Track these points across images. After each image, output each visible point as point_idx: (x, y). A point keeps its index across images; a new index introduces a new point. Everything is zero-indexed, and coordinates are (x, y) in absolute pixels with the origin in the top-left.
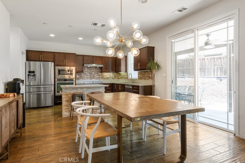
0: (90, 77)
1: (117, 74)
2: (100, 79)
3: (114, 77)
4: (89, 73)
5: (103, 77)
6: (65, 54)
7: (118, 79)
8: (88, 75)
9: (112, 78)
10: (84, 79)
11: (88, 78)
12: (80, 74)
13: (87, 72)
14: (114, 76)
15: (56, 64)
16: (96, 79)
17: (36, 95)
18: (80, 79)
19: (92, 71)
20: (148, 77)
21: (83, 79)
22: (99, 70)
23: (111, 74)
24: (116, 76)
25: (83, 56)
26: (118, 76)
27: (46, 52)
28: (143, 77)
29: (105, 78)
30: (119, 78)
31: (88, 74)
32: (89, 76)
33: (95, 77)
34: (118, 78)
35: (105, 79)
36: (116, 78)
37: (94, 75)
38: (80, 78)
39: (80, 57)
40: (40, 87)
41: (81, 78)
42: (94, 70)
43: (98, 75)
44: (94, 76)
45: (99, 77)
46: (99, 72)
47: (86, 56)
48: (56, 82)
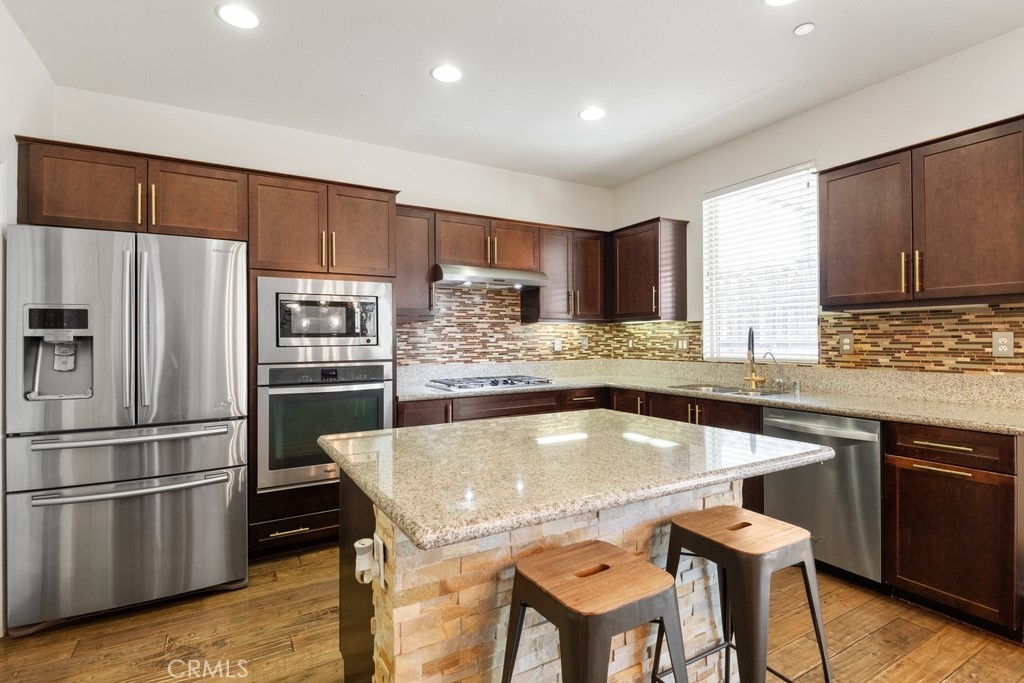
0: (466, 351)
1: (601, 333)
2: (516, 359)
3: (591, 348)
4: (459, 325)
5: (533, 349)
6: (323, 188)
7: (608, 356)
8: (454, 339)
9: (576, 353)
10: (428, 361)
11: (454, 353)
12: (408, 333)
13: (449, 321)
14: (585, 342)
15: (261, 256)
16: (497, 359)
17: (108, 514)
18: (410, 361)
19: (475, 316)
20: (953, 352)
21: (422, 361)
22: (510, 304)
23: (575, 332)
24: (597, 342)
25: (434, 215)
26: (607, 339)
27: (183, 168)
28: (886, 352)
29: (542, 352)
30: (609, 351)
31: (455, 329)
32: (456, 345)
33: (490, 349)
34: (606, 352)
35: (541, 358)
36: (597, 353)
37: (485, 335)
38: (410, 356)
39: (413, 221)
40: (140, 444)
41: (414, 357)
42: (487, 307)
43: (505, 333)
44: (484, 344)
45: (511, 347)
46: (512, 318)
47: (453, 218)
48: (264, 396)
